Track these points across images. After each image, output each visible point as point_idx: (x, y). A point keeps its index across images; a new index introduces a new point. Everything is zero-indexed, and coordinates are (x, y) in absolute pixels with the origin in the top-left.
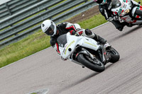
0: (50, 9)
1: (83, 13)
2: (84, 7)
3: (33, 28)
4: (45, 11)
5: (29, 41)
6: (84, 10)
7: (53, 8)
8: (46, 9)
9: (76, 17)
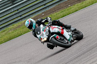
0: (20, 10)
1: (43, 13)
2: (43, 9)
3: (9, 23)
4: (17, 12)
5: (6, 32)
6: (43, 11)
7: (22, 9)
8: (17, 10)
9: (38, 16)
